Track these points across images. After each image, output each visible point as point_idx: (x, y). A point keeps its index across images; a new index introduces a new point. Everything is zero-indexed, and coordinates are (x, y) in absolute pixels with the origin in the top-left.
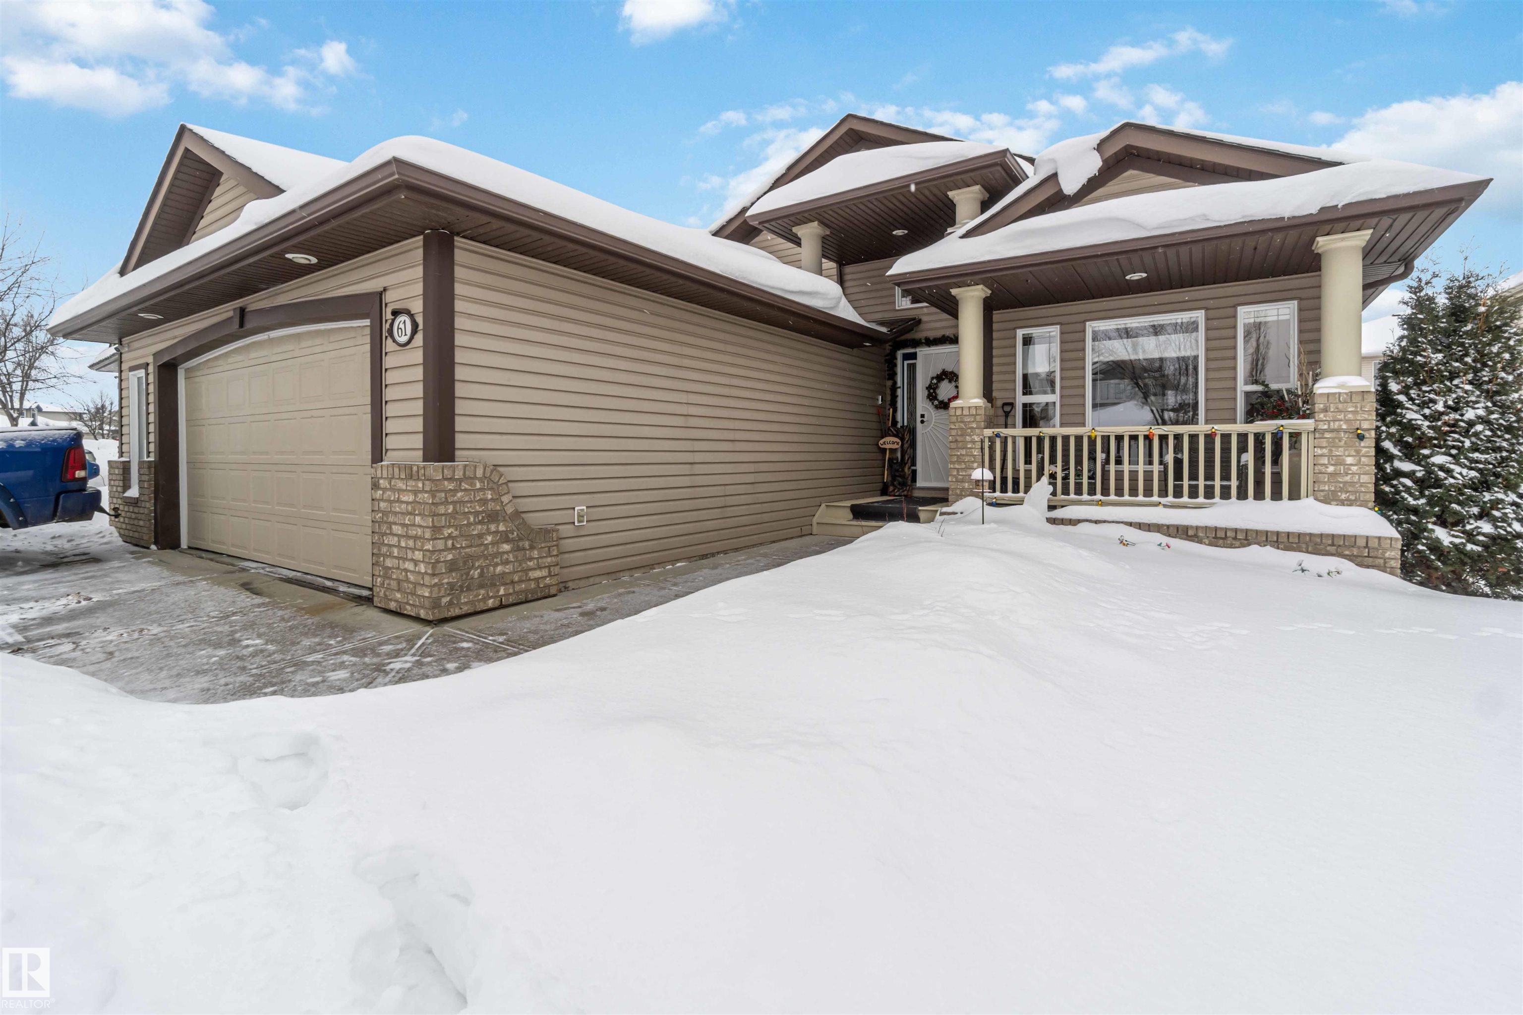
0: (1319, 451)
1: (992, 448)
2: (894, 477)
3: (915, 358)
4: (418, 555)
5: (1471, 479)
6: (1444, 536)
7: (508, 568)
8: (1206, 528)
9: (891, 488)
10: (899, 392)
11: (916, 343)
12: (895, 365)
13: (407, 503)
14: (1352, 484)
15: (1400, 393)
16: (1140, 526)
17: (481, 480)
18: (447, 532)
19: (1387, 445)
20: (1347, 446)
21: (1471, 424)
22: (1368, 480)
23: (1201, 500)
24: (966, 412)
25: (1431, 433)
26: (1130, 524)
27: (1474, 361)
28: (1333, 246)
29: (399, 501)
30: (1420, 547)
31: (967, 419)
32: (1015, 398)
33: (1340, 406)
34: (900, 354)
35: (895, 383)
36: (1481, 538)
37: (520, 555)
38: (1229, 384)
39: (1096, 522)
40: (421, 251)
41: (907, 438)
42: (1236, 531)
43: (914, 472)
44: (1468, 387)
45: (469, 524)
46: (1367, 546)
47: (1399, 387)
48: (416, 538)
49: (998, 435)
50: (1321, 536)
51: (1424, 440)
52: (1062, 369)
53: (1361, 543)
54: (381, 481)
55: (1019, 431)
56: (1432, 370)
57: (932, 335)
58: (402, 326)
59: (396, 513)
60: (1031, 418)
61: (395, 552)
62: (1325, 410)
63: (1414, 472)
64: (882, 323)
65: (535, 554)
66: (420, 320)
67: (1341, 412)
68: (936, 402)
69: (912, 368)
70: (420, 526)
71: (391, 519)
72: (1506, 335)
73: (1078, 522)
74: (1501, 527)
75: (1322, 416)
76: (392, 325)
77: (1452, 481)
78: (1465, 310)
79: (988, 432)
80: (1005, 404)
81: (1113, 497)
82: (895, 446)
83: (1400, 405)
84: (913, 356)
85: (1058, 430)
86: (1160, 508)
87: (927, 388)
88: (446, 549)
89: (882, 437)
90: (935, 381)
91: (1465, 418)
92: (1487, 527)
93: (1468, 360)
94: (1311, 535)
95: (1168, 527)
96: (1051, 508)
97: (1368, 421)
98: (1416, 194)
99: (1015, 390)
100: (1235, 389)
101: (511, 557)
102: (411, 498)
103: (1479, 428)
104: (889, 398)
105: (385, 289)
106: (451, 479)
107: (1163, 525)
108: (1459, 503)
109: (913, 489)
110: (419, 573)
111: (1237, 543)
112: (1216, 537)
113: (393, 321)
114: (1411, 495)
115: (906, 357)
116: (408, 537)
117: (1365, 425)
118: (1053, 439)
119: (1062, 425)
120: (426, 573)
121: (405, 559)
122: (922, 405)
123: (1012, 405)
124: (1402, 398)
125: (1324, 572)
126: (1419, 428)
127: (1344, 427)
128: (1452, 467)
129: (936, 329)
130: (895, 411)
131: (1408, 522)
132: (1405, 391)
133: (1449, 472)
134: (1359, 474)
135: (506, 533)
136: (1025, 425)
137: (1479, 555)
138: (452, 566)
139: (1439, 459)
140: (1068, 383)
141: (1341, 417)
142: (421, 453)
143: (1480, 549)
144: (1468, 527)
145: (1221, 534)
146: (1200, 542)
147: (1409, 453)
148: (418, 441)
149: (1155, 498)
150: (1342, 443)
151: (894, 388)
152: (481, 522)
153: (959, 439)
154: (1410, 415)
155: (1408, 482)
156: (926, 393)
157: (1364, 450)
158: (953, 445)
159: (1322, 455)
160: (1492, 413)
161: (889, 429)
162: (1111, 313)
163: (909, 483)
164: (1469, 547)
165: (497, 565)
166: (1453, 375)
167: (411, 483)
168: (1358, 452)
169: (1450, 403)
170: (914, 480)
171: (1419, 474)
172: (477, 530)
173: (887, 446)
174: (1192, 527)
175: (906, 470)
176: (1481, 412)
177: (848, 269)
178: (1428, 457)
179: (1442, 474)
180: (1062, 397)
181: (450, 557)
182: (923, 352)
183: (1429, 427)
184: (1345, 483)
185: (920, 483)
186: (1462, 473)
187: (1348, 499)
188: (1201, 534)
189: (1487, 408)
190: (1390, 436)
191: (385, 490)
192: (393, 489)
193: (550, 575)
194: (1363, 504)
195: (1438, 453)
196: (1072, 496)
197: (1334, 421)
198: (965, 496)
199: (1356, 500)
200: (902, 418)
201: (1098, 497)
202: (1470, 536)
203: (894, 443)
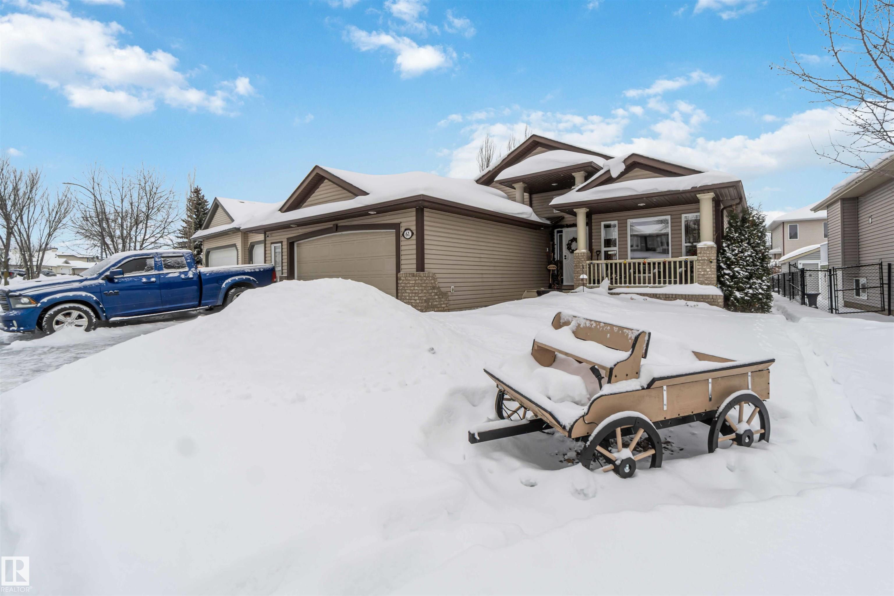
0: (699, 267)
1: (590, 268)
2: (553, 281)
3: (562, 233)
4: (417, 298)
5: (746, 275)
6: (738, 294)
7: (437, 303)
8: (663, 294)
9: (553, 286)
10: (556, 246)
11: (563, 226)
12: (554, 235)
13: (412, 284)
14: (709, 278)
15: (726, 247)
16: (641, 294)
17: (431, 277)
18: (425, 291)
19: (722, 264)
20: (707, 265)
21: (746, 257)
22: (714, 276)
23: (662, 285)
24: (580, 255)
25: (734, 260)
26: (638, 294)
27: (748, 236)
28: (702, 197)
29: (409, 283)
30: (732, 299)
31: (580, 257)
32: (601, 249)
33: (705, 252)
34: (556, 231)
35: (554, 243)
36: (749, 295)
37: (439, 299)
38: (680, 243)
39: (626, 293)
40: (415, 213)
41: (559, 265)
42: (672, 295)
43: (562, 279)
44: (746, 245)
45: (429, 290)
46: (713, 298)
47: (726, 245)
48: (415, 293)
49: (591, 263)
50: (699, 295)
51: (733, 263)
52: (619, 238)
53: (711, 297)
54: (402, 278)
55: (602, 262)
56: (735, 240)
57: (569, 223)
58: (408, 233)
59: (408, 287)
60: (608, 257)
61: (408, 298)
62: (700, 253)
63: (729, 274)
64: (548, 219)
65: (443, 300)
66: (415, 232)
67: (705, 253)
68: (571, 251)
69: (561, 237)
70: (417, 290)
71: (406, 288)
72: (760, 227)
73: (620, 293)
74: (755, 291)
75: (699, 255)
76: (404, 233)
77: (739, 276)
78: (746, 219)
79: (588, 262)
80: (597, 251)
81: (632, 285)
82: (554, 269)
83: (725, 251)
84: (561, 232)
85: (618, 261)
86: (648, 288)
87: (567, 245)
88: (424, 296)
89: (549, 265)
90: (570, 242)
91: (745, 255)
92: (751, 291)
93: (746, 236)
94: (696, 295)
95: (650, 294)
96: (610, 289)
97: (713, 256)
98: (720, 184)
99: (601, 246)
100: (681, 245)
101: (438, 300)
102: (414, 282)
103: (748, 258)
104: (551, 249)
105: (401, 223)
106: (425, 277)
107: (648, 294)
108: (742, 283)
109: (562, 286)
110: (417, 303)
111: (673, 299)
112: (666, 297)
113: (404, 232)
114: (729, 281)
115: (558, 232)
116: (412, 293)
117: (713, 258)
118: (616, 264)
119: (619, 259)
120: (419, 303)
121: (411, 300)
122: (565, 251)
123: (600, 251)
124: (726, 249)
125: (693, 305)
126: (730, 259)
127: (706, 259)
128: (740, 271)
129: (569, 221)
130: (554, 254)
131: (728, 290)
132: (728, 246)
133: (739, 273)
134: (711, 275)
135: (437, 293)
136: (605, 259)
137: (749, 300)
138: (426, 301)
139: (736, 269)
140: (621, 243)
141: (705, 255)
142: (415, 270)
143: (749, 298)
144: (746, 291)
145: (667, 296)
146: (661, 299)
147: (729, 267)
148: (415, 266)
149: (647, 285)
150: (706, 264)
151: (553, 245)
152: (431, 289)
153: (577, 264)
154: (728, 255)
155: (727, 277)
156: (567, 247)
157: (713, 266)
158: (575, 267)
159: (700, 268)
160: (753, 253)
161: (551, 261)
162: (636, 216)
163: (560, 283)
164: (746, 298)
165: (434, 302)
166: (742, 241)
167: (414, 278)
168: (711, 267)
169: (740, 250)
170: (562, 282)
171: (731, 274)
172: (431, 291)
173: (551, 269)
174: (658, 294)
175: (559, 278)
176: (749, 253)
177: (534, 196)
178: (734, 268)
179: (737, 274)
180: (619, 248)
181: (425, 298)
182: (565, 230)
183: (734, 258)
184: (707, 277)
185: (565, 284)
186: (743, 273)
187: (708, 283)
188: (661, 296)
189: (751, 252)
190: (723, 262)
191: (403, 280)
192: (407, 280)
193: (446, 307)
194: (713, 285)
195: (737, 267)
196: (619, 285)
197: (703, 257)
198: (580, 286)
199: (710, 283)
200: (557, 257)
201: (628, 285)
202: (746, 294)
203: (553, 267)
